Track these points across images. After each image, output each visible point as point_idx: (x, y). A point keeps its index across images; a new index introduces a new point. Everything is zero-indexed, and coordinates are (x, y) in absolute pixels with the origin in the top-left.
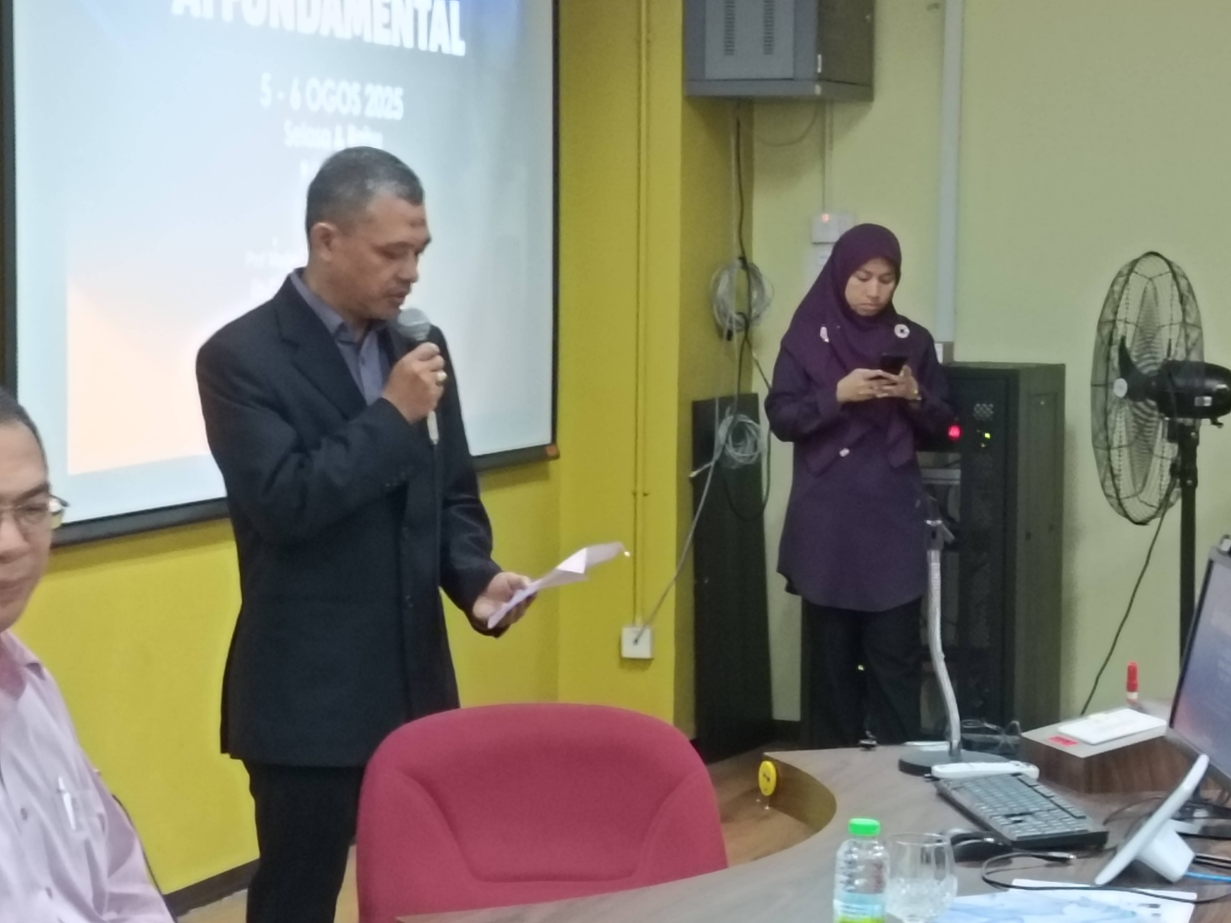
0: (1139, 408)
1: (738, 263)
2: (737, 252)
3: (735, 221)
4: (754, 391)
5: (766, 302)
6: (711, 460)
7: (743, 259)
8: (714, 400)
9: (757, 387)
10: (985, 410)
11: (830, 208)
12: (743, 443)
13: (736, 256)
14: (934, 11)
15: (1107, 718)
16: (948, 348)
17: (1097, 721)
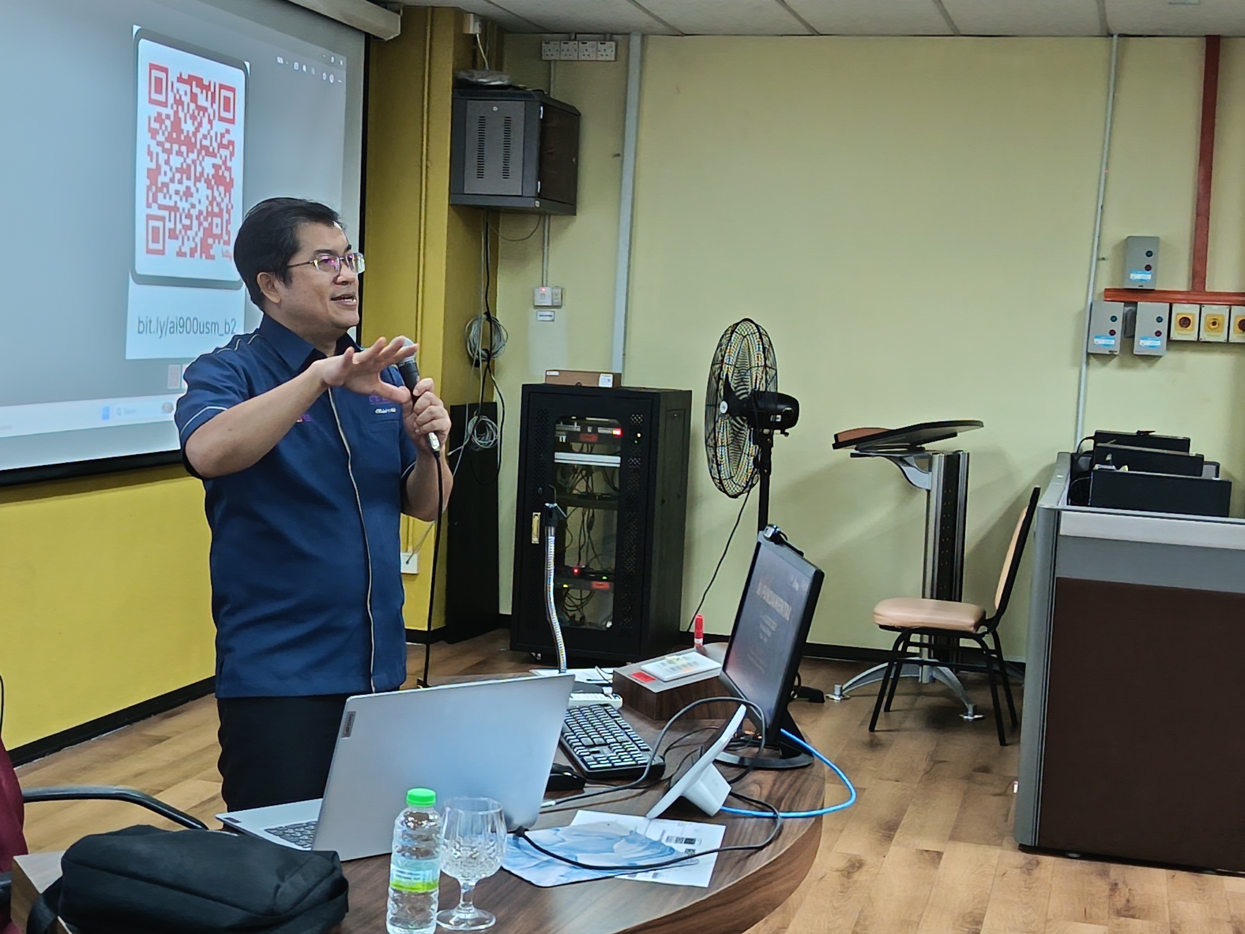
0: (735, 421)
1: (484, 316)
2: (483, 310)
3: (483, 290)
4: (494, 401)
5: (502, 343)
6: (462, 445)
7: (488, 314)
8: (465, 406)
9: (496, 398)
10: (637, 419)
11: (547, 283)
12: (484, 434)
13: (483, 312)
14: (616, 158)
15: (678, 659)
16: (617, 378)
17: (670, 662)
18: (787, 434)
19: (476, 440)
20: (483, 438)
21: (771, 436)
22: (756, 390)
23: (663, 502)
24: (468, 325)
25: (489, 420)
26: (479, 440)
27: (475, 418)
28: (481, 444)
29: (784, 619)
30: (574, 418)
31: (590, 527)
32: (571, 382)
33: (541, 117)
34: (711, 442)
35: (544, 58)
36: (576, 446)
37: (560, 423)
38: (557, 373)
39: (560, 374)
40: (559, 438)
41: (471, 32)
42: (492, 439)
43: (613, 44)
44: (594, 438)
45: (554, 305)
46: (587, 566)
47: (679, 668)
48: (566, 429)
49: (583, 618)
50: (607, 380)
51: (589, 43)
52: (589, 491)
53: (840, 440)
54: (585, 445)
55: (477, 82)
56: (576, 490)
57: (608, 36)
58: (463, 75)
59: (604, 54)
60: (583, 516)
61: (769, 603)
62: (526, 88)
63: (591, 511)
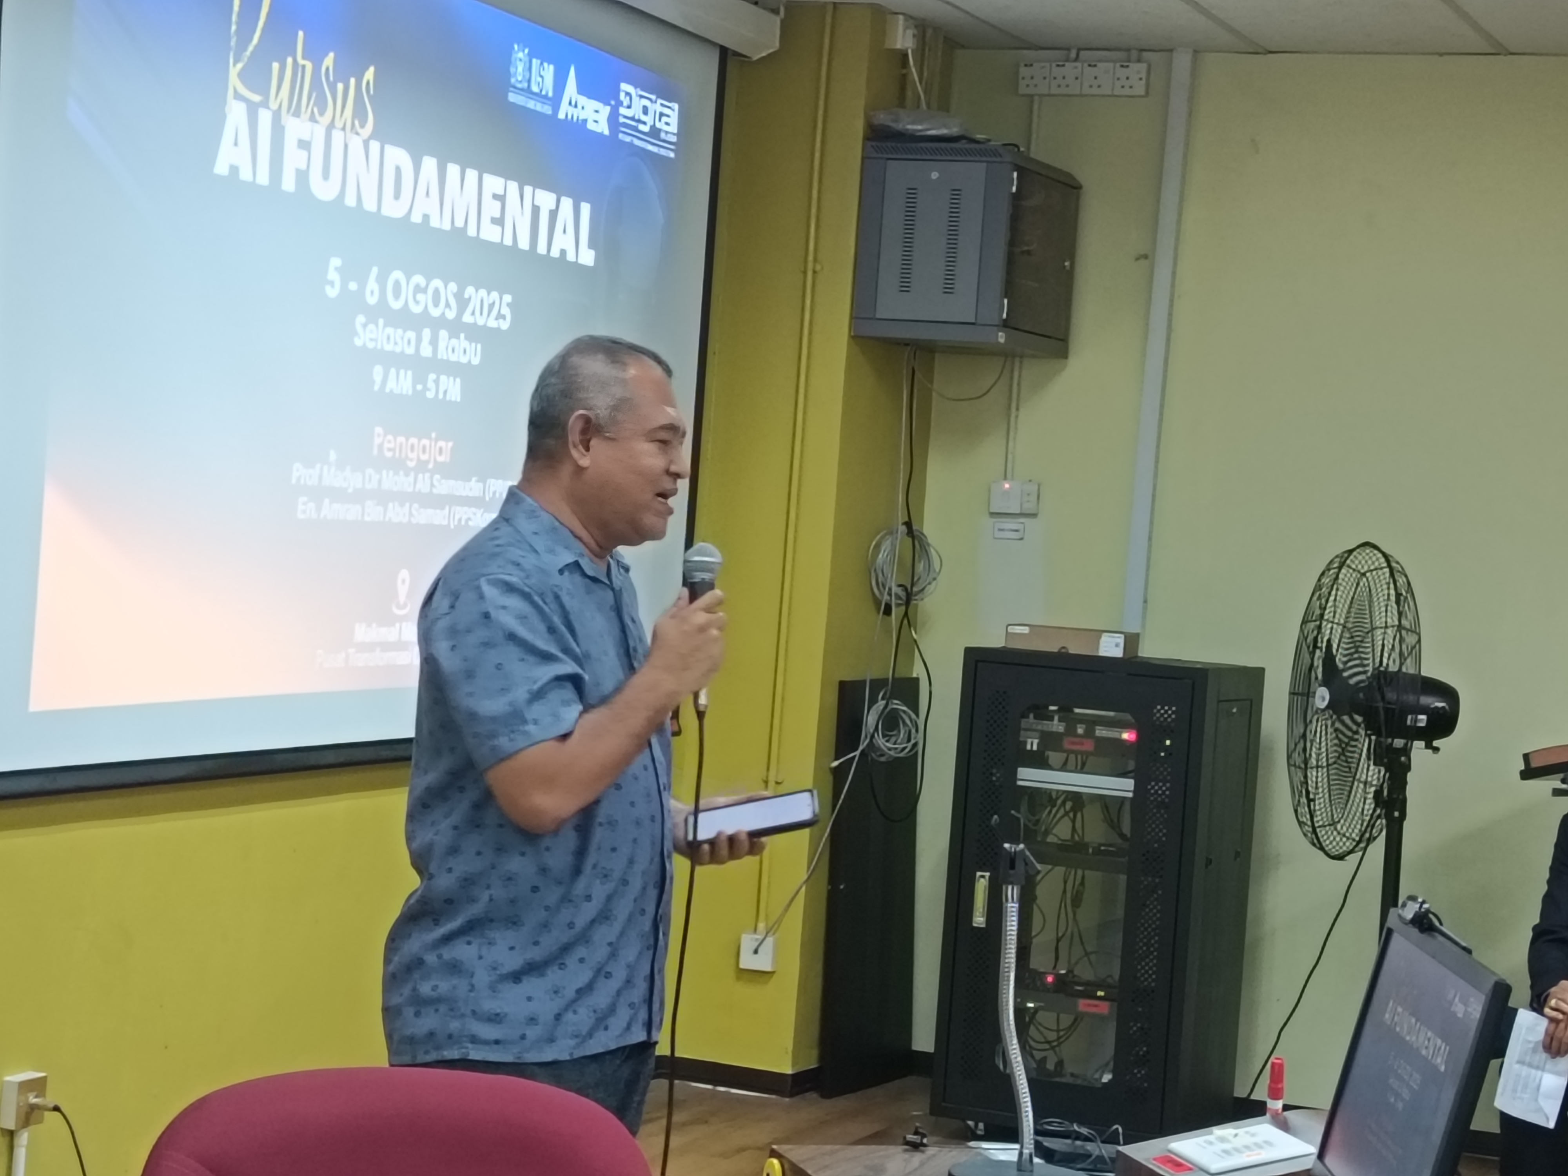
0: (1343, 723)
1: (903, 529)
2: (902, 517)
3: (902, 482)
4: (915, 675)
5: (932, 575)
6: (856, 749)
7: (908, 524)
8: (864, 682)
9: (918, 671)
10: (1165, 713)
11: (1012, 476)
12: (894, 733)
13: (900, 521)
14: (1143, 262)
15: (1236, 1135)
16: (1132, 641)
17: (1222, 1140)
18: (1436, 750)
19: (880, 741)
20: (893, 739)
21: (1406, 751)
22: (1382, 669)
23: (1209, 862)
24: (874, 543)
25: (905, 708)
26: (887, 741)
27: (881, 704)
28: (890, 749)
29: (1436, 1068)
30: (1052, 708)
31: (1077, 901)
32: (1052, 647)
33: (1014, 189)
34: (1298, 759)
35: (1023, 90)
36: (1054, 757)
37: (1028, 717)
38: (1025, 630)
39: (1031, 631)
40: (1025, 743)
41: (898, 46)
42: (909, 740)
43: (1143, 67)
44: (1089, 746)
45: (1024, 511)
46: (1070, 971)
47: (1237, 1150)
48: (1039, 727)
49: (1060, 1063)
50: (1114, 645)
51: (1099, 65)
52: (1077, 838)
53: (1534, 764)
54: (1072, 757)
55: (908, 130)
56: (1055, 835)
57: (1134, 54)
58: (882, 118)
59: (1127, 84)
60: (1065, 882)
61: (1408, 1038)
62: (989, 140)
63: (1080, 872)
